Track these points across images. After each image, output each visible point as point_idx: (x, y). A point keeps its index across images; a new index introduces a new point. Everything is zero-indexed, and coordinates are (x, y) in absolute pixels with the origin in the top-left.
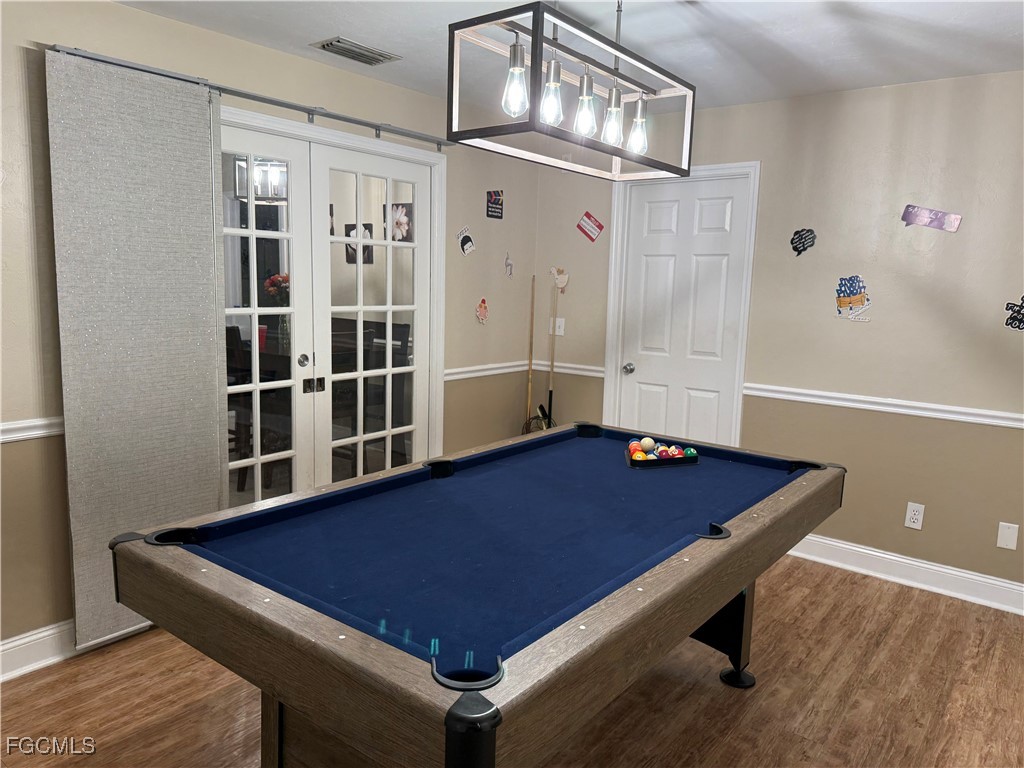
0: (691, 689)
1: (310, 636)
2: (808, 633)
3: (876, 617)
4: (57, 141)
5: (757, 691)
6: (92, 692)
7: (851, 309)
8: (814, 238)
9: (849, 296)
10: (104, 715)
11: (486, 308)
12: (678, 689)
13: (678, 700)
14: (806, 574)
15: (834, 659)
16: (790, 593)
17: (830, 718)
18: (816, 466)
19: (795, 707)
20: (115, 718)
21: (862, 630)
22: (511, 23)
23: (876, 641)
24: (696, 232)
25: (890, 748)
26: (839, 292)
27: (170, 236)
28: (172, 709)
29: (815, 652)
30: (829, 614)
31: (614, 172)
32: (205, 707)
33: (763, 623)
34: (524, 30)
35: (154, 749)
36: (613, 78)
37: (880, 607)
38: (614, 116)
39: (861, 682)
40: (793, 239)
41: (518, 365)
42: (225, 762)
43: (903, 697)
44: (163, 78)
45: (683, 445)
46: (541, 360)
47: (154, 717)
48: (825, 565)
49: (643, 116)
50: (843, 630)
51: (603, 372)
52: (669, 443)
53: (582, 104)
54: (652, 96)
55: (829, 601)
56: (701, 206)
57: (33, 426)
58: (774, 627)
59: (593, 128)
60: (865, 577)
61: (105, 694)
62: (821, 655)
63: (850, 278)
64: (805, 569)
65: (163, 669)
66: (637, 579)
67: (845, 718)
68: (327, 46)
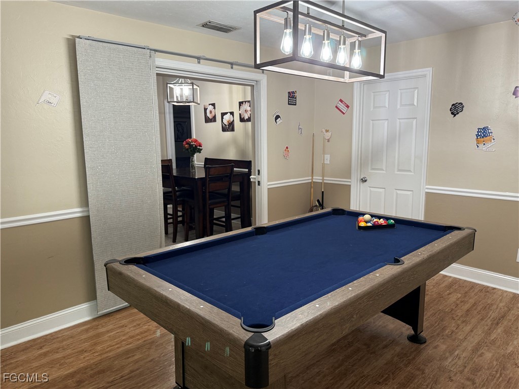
0: (391, 343)
1: (187, 305)
2: (458, 317)
3: (498, 310)
4: (82, 80)
5: (427, 346)
6: (103, 334)
7: (484, 144)
8: (463, 107)
9: (483, 137)
10: (109, 344)
11: (288, 151)
12: (384, 343)
13: (384, 348)
14: (460, 286)
15: (472, 331)
16: (450, 296)
17: (466, 361)
18: (459, 229)
19: (447, 354)
20: (113, 346)
21: (489, 316)
22: (284, 8)
23: (497, 323)
24: (399, 107)
25: (499, 378)
26: (477, 136)
27: (134, 122)
28: (138, 343)
29: (461, 327)
30: (472, 307)
31: (345, 78)
32: (153, 342)
33: (433, 311)
34: (289, 10)
35: (131, 360)
36: (341, 30)
37: (501, 305)
38: (342, 50)
39: (486, 343)
40: (451, 108)
41: (306, 179)
42: (161, 367)
43: (509, 352)
44: (129, 47)
45: (387, 218)
46: (318, 176)
47: (130, 346)
48: (471, 282)
49: (359, 49)
50: (479, 316)
51: (350, 182)
52: (379, 217)
53: (324, 45)
54: (364, 38)
55: (472, 301)
56: (401, 93)
57: (76, 212)
58: (440, 313)
59: (330, 57)
60: (494, 289)
61: (109, 335)
62: (464, 328)
63: (484, 128)
64: (459, 284)
65: (135, 324)
66: (350, 284)
67: (475, 361)
68: (205, 25)
